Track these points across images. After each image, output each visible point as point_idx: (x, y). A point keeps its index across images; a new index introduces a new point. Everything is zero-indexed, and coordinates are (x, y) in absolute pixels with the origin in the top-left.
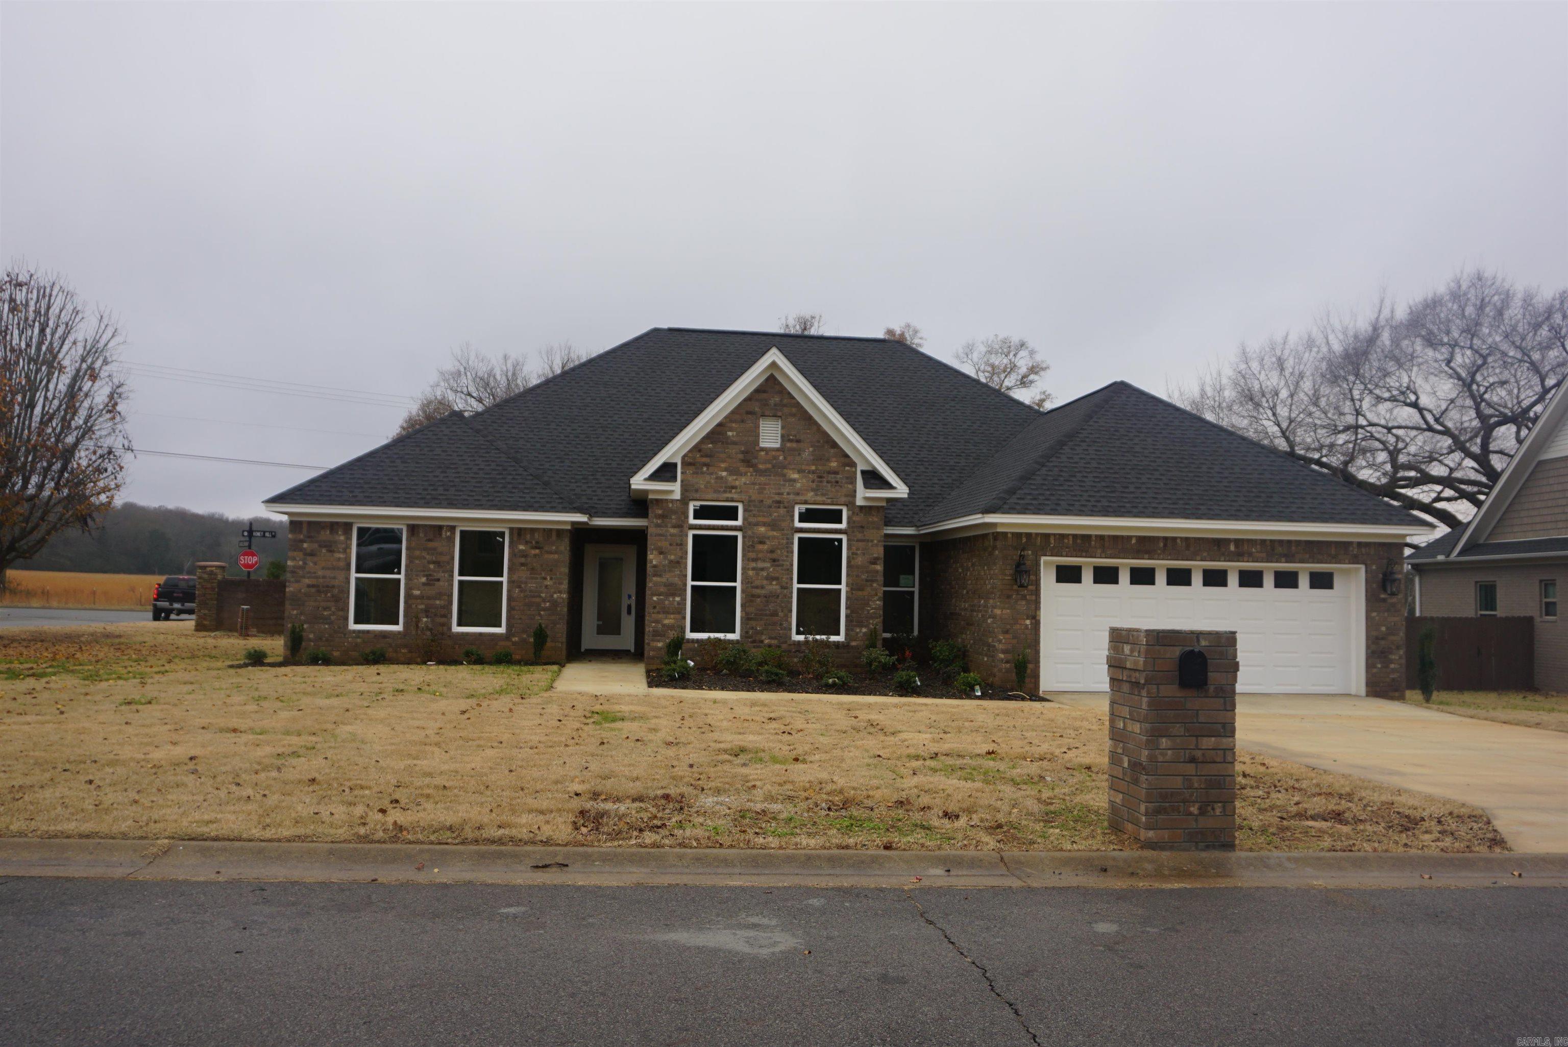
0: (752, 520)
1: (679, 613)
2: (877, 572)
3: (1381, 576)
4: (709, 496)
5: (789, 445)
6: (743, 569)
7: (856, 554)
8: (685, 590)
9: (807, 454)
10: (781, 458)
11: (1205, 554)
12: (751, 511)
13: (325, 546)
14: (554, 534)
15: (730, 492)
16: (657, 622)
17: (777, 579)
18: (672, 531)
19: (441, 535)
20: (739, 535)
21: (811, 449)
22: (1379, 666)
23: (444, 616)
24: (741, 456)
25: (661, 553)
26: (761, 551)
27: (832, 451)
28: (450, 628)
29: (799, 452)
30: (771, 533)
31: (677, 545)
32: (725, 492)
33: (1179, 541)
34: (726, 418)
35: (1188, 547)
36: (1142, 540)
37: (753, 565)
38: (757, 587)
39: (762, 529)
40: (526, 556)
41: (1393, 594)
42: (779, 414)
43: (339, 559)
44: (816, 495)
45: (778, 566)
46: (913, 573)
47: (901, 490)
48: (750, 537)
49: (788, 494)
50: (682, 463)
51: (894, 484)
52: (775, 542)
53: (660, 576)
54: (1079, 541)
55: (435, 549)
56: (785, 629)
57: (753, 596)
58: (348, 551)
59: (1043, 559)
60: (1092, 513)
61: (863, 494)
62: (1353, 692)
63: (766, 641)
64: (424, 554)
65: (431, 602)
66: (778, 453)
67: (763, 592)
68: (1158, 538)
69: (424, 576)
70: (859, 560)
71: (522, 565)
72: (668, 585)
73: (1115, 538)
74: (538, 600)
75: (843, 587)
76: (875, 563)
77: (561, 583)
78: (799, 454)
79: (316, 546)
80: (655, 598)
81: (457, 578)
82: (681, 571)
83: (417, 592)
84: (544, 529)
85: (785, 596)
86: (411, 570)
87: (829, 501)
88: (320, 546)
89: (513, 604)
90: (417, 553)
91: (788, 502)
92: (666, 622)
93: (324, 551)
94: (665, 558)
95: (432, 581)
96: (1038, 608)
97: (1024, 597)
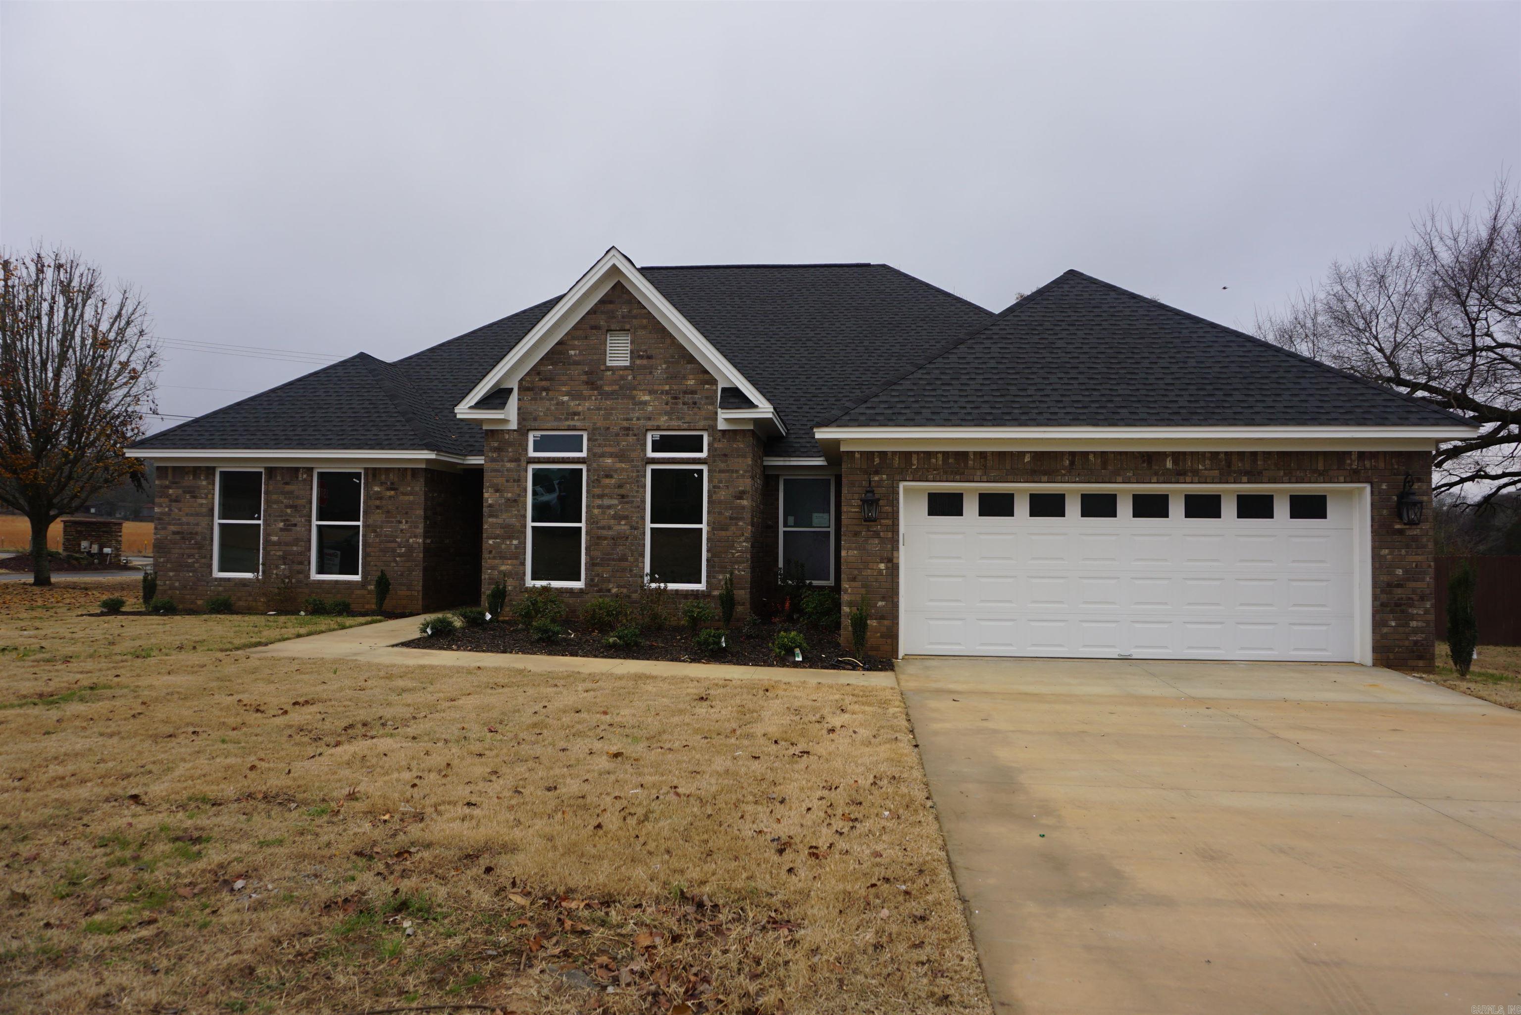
0: (598, 450)
1: (516, 558)
2: (743, 508)
3: (1395, 498)
4: (549, 425)
5: (638, 362)
6: (588, 506)
7: (719, 487)
8: (524, 533)
9: (660, 371)
10: (630, 378)
11: (1130, 474)
12: (597, 440)
13: (189, 492)
14: (409, 473)
15: (573, 419)
16: (493, 568)
17: (625, 518)
18: (508, 465)
19: (297, 478)
20: (584, 467)
21: (664, 366)
22: (1393, 624)
23: (301, 563)
24: (584, 378)
25: (497, 491)
26: (607, 486)
27: (689, 366)
28: (308, 576)
29: (650, 370)
30: (618, 465)
31: (514, 481)
32: (567, 419)
33: (1091, 457)
34: (566, 334)
35: (1104, 465)
36: (1039, 456)
37: (599, 502)
38: (603, 528)
39: (609, 461)
40: (381, 498)
41: (1412, 523)
42: (627, 327)
43: (202, 505)
44: (671, 419)
45: (627, 503)
46: (829, 512)
47: (764, 409)
48: (595, 470)
49: (638, 419)
50: (519, 388)
51: (756, 402)
52: (624, 476)
53: (497, 517)
54: (951, 461)
55: (292, 492)
56: (636, 575)
57: (599, 538)
58: (210, 496)
59: (902, 485)
60: (963, 422)
61: (724, 418)
62: (1357, 661)
63: (614, 590)
64: (281, 498)
65: (288, 548)
66: (626, 372)
67: (610, 533)
68: (1062, 453)
69: (282, 521)
70: (722, 495)
71: (378, 507)
72: (505, 526)
73: (1002, 455)
74: (393, 545)
75: (704, 526)
76: (741, 498)
77: (417, 527)
78: (651, 373)
79: (180, 491)
80: (491, 542)
81: (315, 523)
82: (518, 511)
83: (275, 538)
84: (399, 469)
85: (635, 538)
86: (270, 515)
87: (685, 426)
88: (184, 492)
89: (368, 550)
90: (274, 497)
91: (638, 429)
92: (503, 568)
93: (188, 496)
94: (501, 496)
95: (289, 526)
96: (895, 547)
97: (877, 535)
